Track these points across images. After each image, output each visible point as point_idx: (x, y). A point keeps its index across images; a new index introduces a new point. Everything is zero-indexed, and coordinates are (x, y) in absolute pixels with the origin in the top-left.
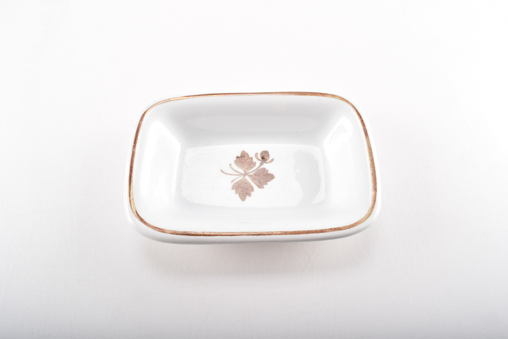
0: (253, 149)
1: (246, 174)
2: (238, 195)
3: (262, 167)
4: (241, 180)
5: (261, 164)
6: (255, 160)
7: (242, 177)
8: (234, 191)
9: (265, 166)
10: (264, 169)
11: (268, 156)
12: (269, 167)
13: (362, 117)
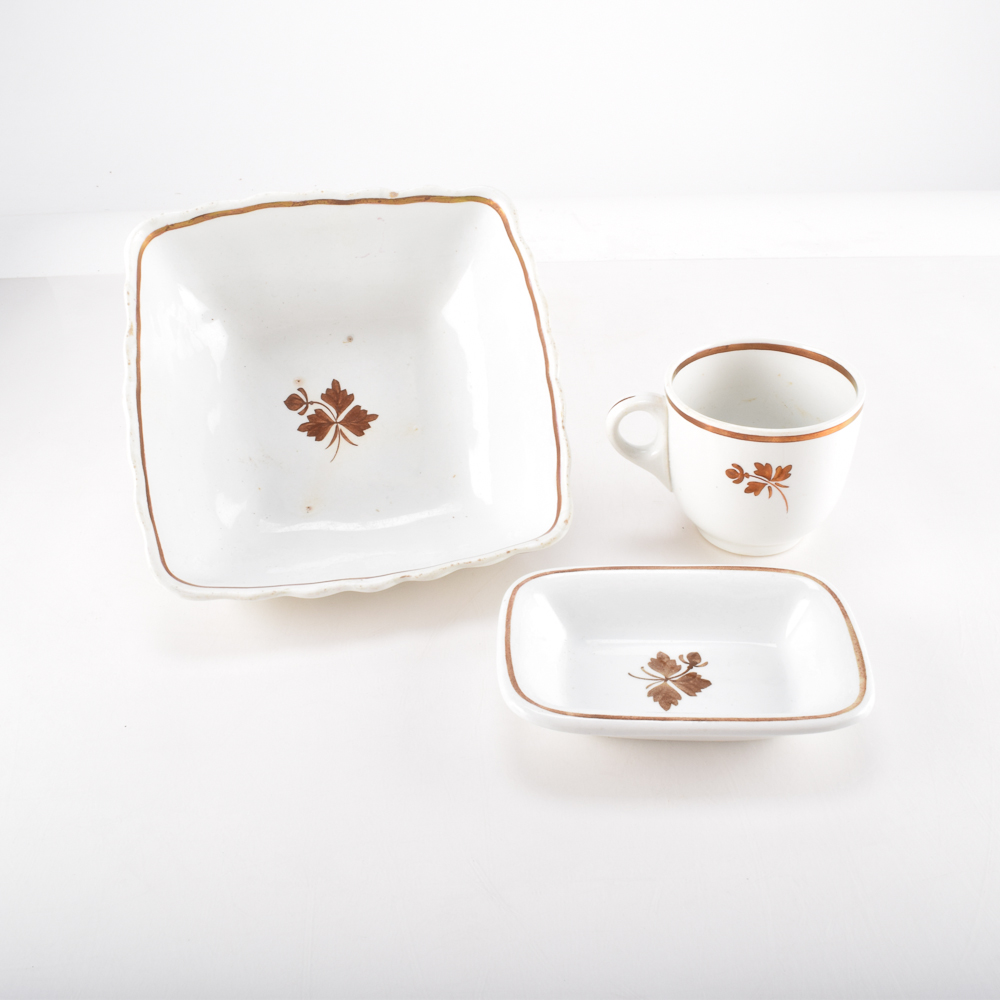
0: (676, 651)
1: (666, 679)
2: (657, 703)
3: (691, 671)
4: (660, 686)
5: (690, 668)
6: (679, 663)
7: (663, 682)
8: (652, 698)
9: (694, 670)
10: (694, 675)
11: (700, 658)
12: (701, 672)
13: (839, 596)
